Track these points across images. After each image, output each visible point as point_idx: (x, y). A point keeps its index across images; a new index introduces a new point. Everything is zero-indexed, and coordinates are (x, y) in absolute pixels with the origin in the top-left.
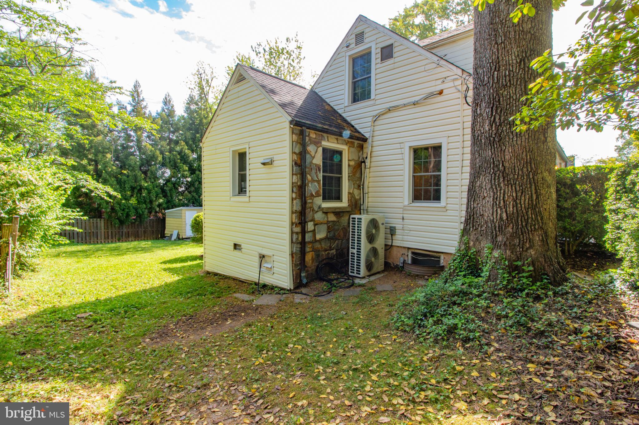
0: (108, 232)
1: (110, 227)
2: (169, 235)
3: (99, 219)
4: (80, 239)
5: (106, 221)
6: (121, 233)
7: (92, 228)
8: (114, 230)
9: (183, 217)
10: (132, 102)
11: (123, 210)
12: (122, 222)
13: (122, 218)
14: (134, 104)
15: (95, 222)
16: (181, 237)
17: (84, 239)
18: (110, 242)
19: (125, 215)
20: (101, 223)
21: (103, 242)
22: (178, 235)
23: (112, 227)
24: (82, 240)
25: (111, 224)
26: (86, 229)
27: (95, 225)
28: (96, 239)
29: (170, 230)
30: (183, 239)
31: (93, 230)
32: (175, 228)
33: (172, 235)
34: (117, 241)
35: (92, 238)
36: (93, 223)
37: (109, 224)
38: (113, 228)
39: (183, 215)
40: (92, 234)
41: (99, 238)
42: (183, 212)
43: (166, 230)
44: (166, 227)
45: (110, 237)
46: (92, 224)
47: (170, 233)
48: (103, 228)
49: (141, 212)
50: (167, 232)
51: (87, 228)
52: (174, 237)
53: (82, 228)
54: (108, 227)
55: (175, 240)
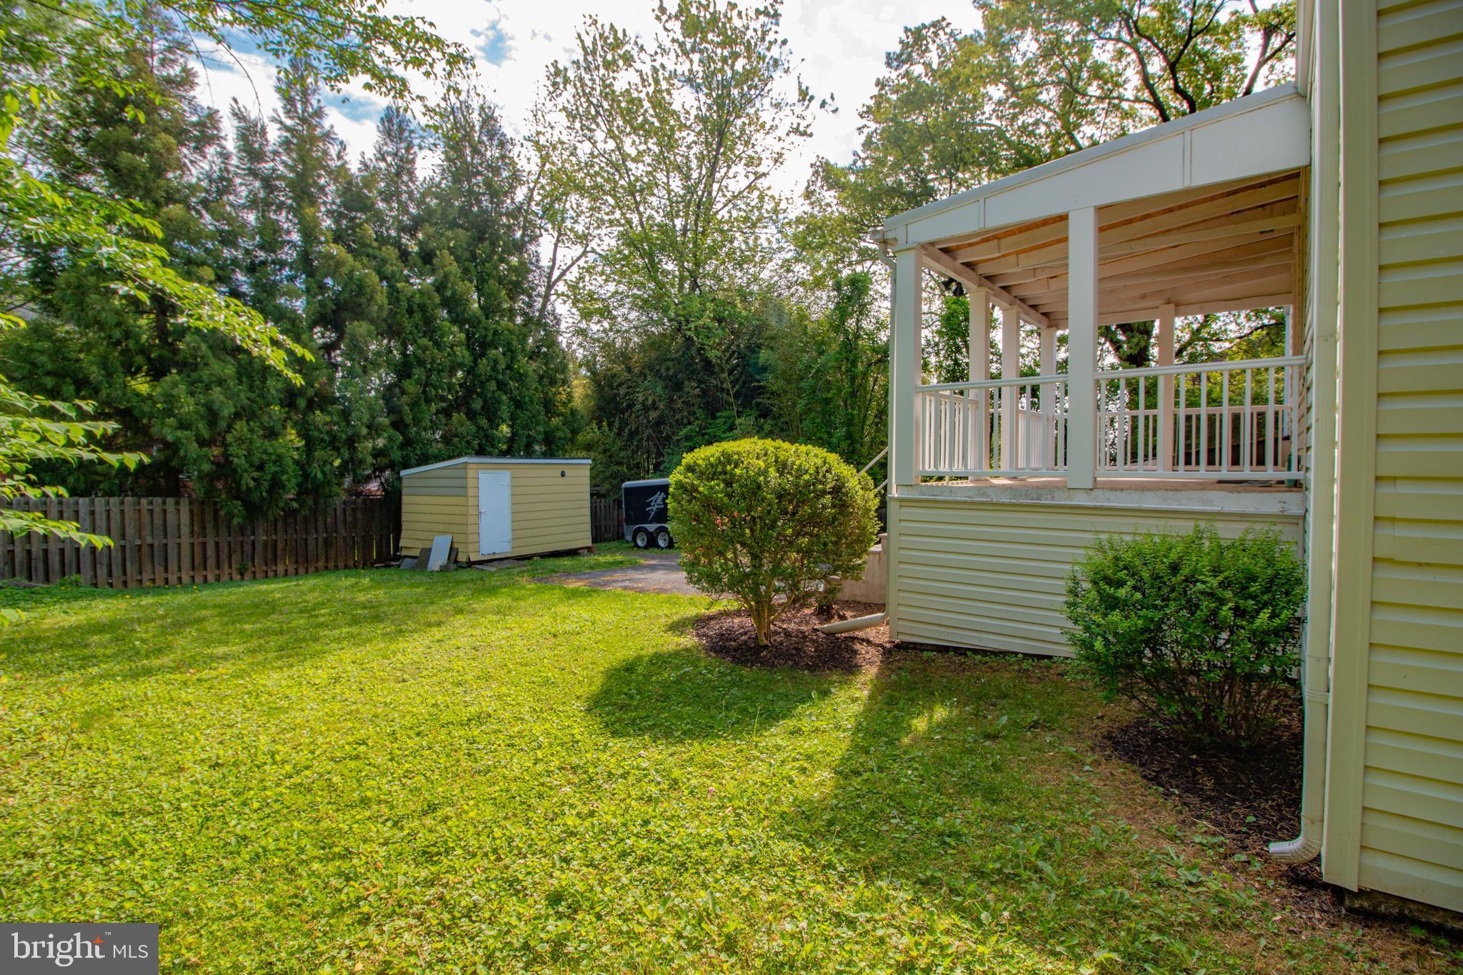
0: (204, 545)
1: (209, 526)
2: (416, 553)
3: (170, 501)
4: (102, 571)
5: (195, 508)
6: (248, 548)
7: (147, 531)
8: (224, 539)
9: (471, 492)
10: (283, 117)
11: (261, 468)
12: (253, 510)
13: (255, 497)
14: (289, 122)
15: (157, 510)
16: (462, 558)
17: (117, 571)
18: (211, 578)
19: (266, 484)
20: (180, 514)
21: (186, 579)
22: (453, 551)
23: (216, 527)
24: (110, 574)
25: (216, 518)
26: (123, 536)
27: (158, 521)
28: (159, 570)
29: (420, 535)
30: (470, 564)
31: (149, 540)
32: (441, 527)
33: (427, 552)
34: (237, 577)
35: (147, 567)
36: (151, 511)
37: (209, 516)
38: (223, 530)
39: (471, 483)
40: (145, 550)
41: (173, 565)
42: (471, 473)
43: (403, 534)
44: (404, 526)
45: (211, 562)
46: (146, 518)
47: (420, 545)
48: (185, 530)
49: (320, 475)
50: (409, 541)
51: (130, 531)
52: (438, 559)
53: (109, 534)
54: (203, 528)
55: (444, 569)
